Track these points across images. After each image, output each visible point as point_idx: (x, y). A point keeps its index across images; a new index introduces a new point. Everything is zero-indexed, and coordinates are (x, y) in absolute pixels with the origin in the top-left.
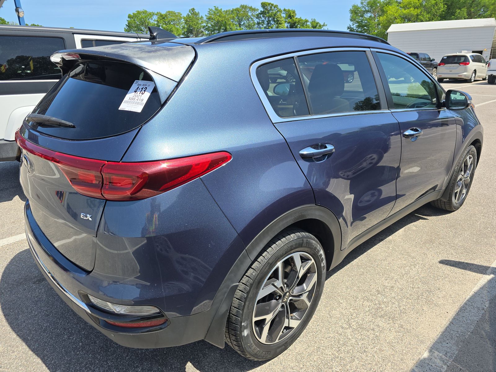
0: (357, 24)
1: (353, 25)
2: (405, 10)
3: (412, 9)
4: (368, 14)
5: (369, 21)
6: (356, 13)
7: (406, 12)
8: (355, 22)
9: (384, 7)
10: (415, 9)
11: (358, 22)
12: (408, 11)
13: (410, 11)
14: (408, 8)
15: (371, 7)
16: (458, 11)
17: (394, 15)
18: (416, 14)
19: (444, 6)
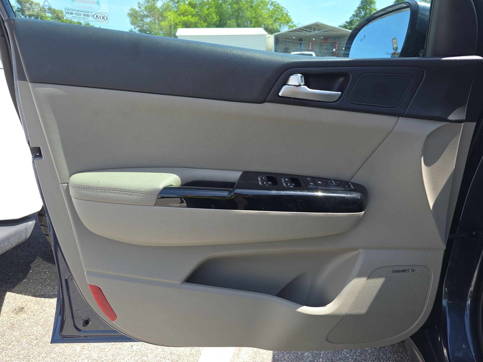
0: (139, 28)
1: (135, 29)
2: (184, 16)
3: (190, 16)
4: (148, 19)
5: (150, 25)
6: (136, 17)
7: (185, 18)
8: (136, 26)
9: (164, 13)
10: (192, 16)
11: (139, 26)
12: (187, 18)
13: (189, 18)
14: (186, 16)
15: (150, 12)
16: (229, 22)
17: (175, 21)
18: (194, 21)
19: (217, 17)
